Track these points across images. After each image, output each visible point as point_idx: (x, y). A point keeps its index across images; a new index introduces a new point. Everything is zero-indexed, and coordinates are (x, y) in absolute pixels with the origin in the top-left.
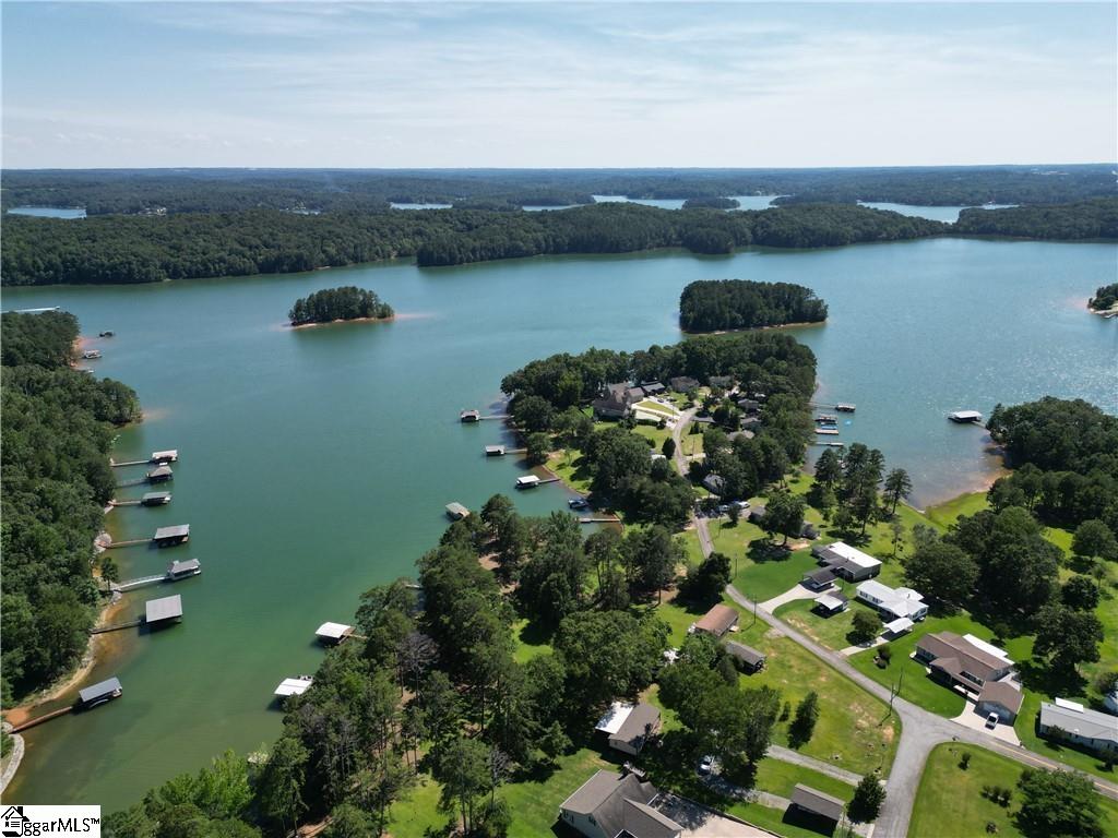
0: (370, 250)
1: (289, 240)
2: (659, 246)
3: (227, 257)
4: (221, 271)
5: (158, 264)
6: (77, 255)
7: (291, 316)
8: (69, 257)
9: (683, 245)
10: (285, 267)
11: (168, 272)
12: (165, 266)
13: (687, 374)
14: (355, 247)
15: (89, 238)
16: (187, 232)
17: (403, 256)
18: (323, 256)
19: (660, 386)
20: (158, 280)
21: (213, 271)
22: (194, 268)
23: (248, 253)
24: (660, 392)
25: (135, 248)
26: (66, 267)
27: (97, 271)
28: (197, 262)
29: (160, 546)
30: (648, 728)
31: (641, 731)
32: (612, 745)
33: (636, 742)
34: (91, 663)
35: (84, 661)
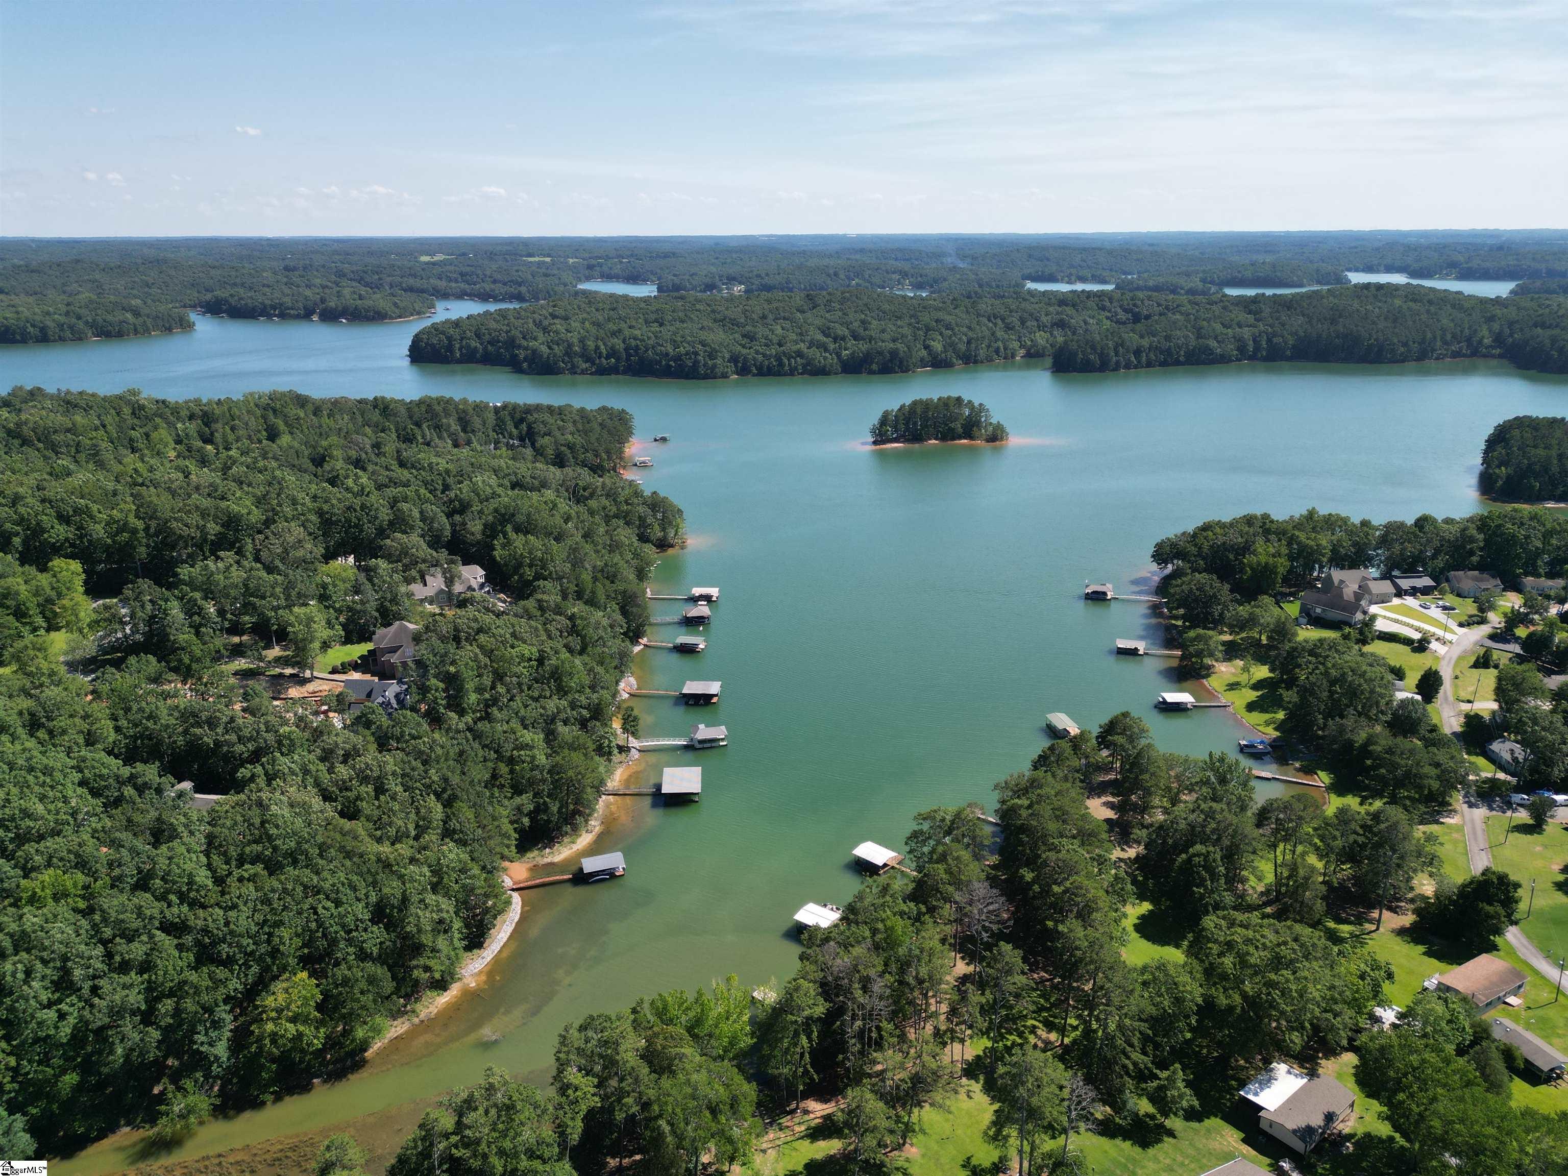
0: (989, 346)
1: (883, 331)
2: (1456, 355)
3: (806, 350)
4: (796, 368)
5: (727, 356)
6: (641, 340)
7: (873, 432)
8: (633, 343)
9: (1501, 356)
10: (874, 367)
11: (736, 366)
12: (734, 359)
13: (1481, 567)
14: (969, 342)
15: (656, 321)
16: (764, 317)
17: (1033, 356)
18: (924, 353)
19: (1427, 581)
20: (725, 376)
21: (787, 368)
22: (766, 363)
23: (832, 346)
24: (1426, 591)
25: (703, 335)
26: (629, 355)
27: (660, 362)
28: (771, 356)
29: (687, 703)
30: (1330, 1118)
31: (1317, 1119)
32: (1263, 1126)
33: (1307, 1134)
34: (597, 828)
35: (590, 825)
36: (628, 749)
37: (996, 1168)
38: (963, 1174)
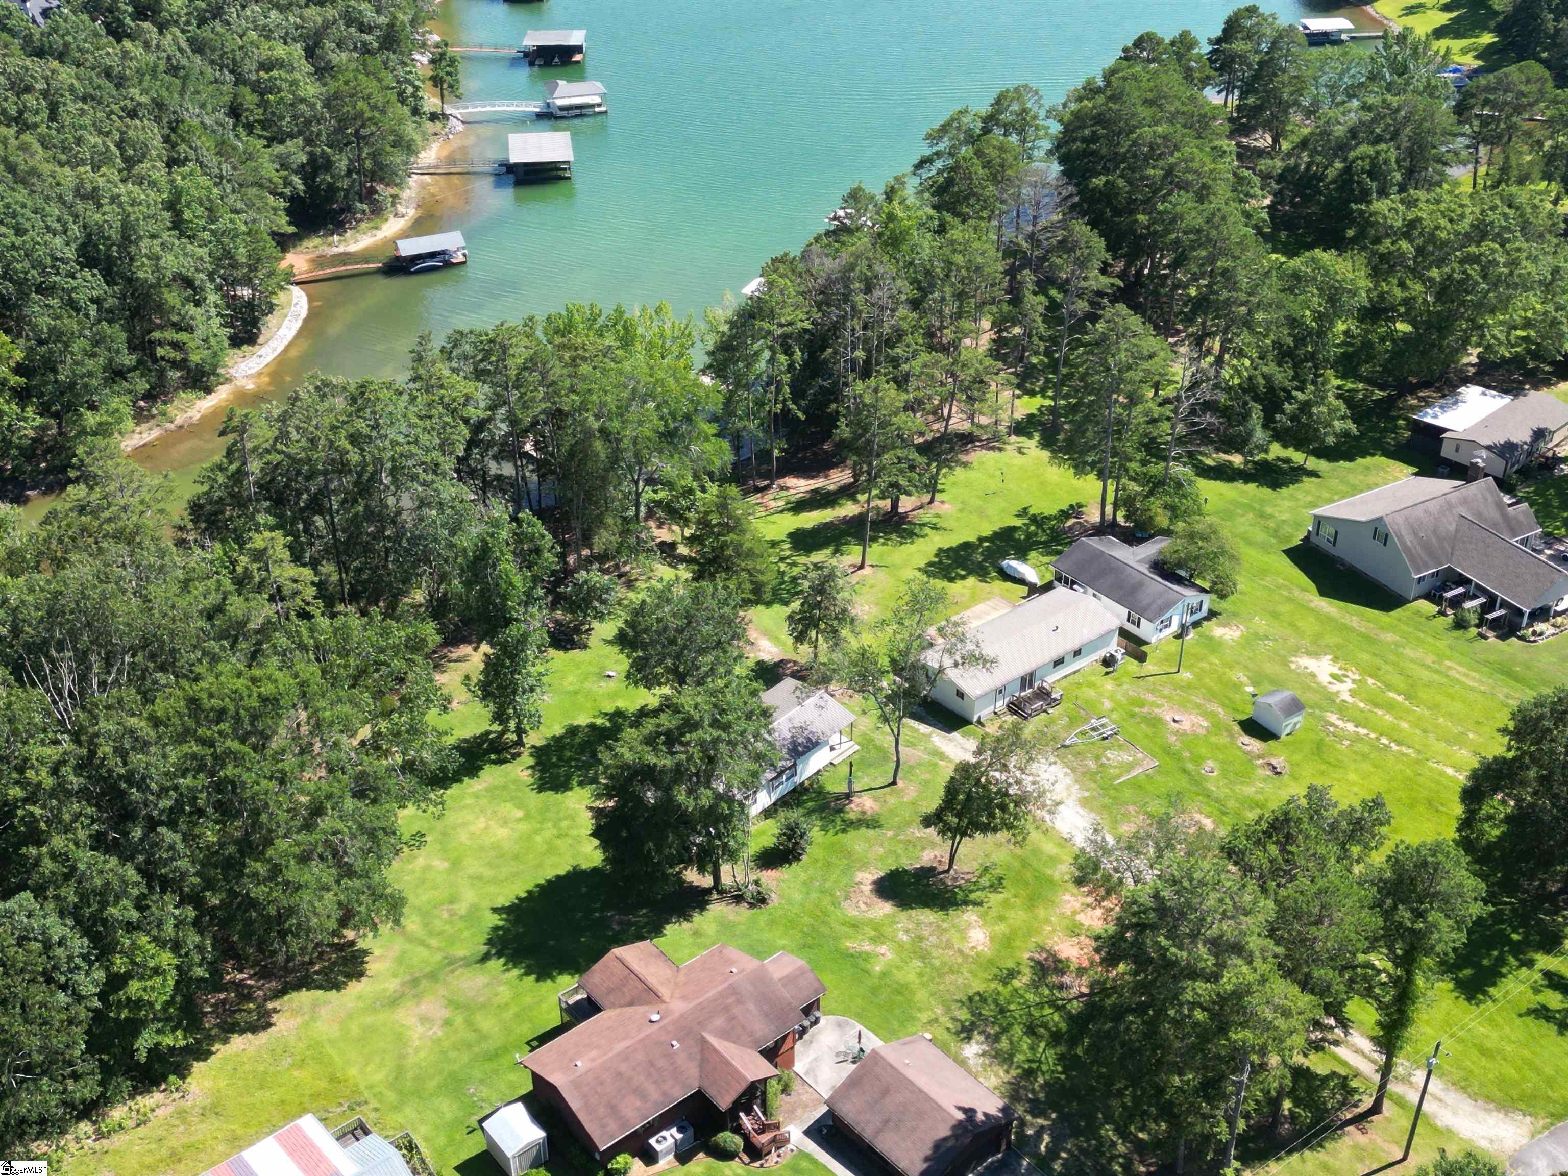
29: (532, 64)
30: (1540, 434)
31: (1522, 436)
32: (1447, 452)
33: (1506, 449)
34: (412, 213)
35: (401, 209)
36: (445, 117)
37: (1064, 515)
38: (1018, 522)
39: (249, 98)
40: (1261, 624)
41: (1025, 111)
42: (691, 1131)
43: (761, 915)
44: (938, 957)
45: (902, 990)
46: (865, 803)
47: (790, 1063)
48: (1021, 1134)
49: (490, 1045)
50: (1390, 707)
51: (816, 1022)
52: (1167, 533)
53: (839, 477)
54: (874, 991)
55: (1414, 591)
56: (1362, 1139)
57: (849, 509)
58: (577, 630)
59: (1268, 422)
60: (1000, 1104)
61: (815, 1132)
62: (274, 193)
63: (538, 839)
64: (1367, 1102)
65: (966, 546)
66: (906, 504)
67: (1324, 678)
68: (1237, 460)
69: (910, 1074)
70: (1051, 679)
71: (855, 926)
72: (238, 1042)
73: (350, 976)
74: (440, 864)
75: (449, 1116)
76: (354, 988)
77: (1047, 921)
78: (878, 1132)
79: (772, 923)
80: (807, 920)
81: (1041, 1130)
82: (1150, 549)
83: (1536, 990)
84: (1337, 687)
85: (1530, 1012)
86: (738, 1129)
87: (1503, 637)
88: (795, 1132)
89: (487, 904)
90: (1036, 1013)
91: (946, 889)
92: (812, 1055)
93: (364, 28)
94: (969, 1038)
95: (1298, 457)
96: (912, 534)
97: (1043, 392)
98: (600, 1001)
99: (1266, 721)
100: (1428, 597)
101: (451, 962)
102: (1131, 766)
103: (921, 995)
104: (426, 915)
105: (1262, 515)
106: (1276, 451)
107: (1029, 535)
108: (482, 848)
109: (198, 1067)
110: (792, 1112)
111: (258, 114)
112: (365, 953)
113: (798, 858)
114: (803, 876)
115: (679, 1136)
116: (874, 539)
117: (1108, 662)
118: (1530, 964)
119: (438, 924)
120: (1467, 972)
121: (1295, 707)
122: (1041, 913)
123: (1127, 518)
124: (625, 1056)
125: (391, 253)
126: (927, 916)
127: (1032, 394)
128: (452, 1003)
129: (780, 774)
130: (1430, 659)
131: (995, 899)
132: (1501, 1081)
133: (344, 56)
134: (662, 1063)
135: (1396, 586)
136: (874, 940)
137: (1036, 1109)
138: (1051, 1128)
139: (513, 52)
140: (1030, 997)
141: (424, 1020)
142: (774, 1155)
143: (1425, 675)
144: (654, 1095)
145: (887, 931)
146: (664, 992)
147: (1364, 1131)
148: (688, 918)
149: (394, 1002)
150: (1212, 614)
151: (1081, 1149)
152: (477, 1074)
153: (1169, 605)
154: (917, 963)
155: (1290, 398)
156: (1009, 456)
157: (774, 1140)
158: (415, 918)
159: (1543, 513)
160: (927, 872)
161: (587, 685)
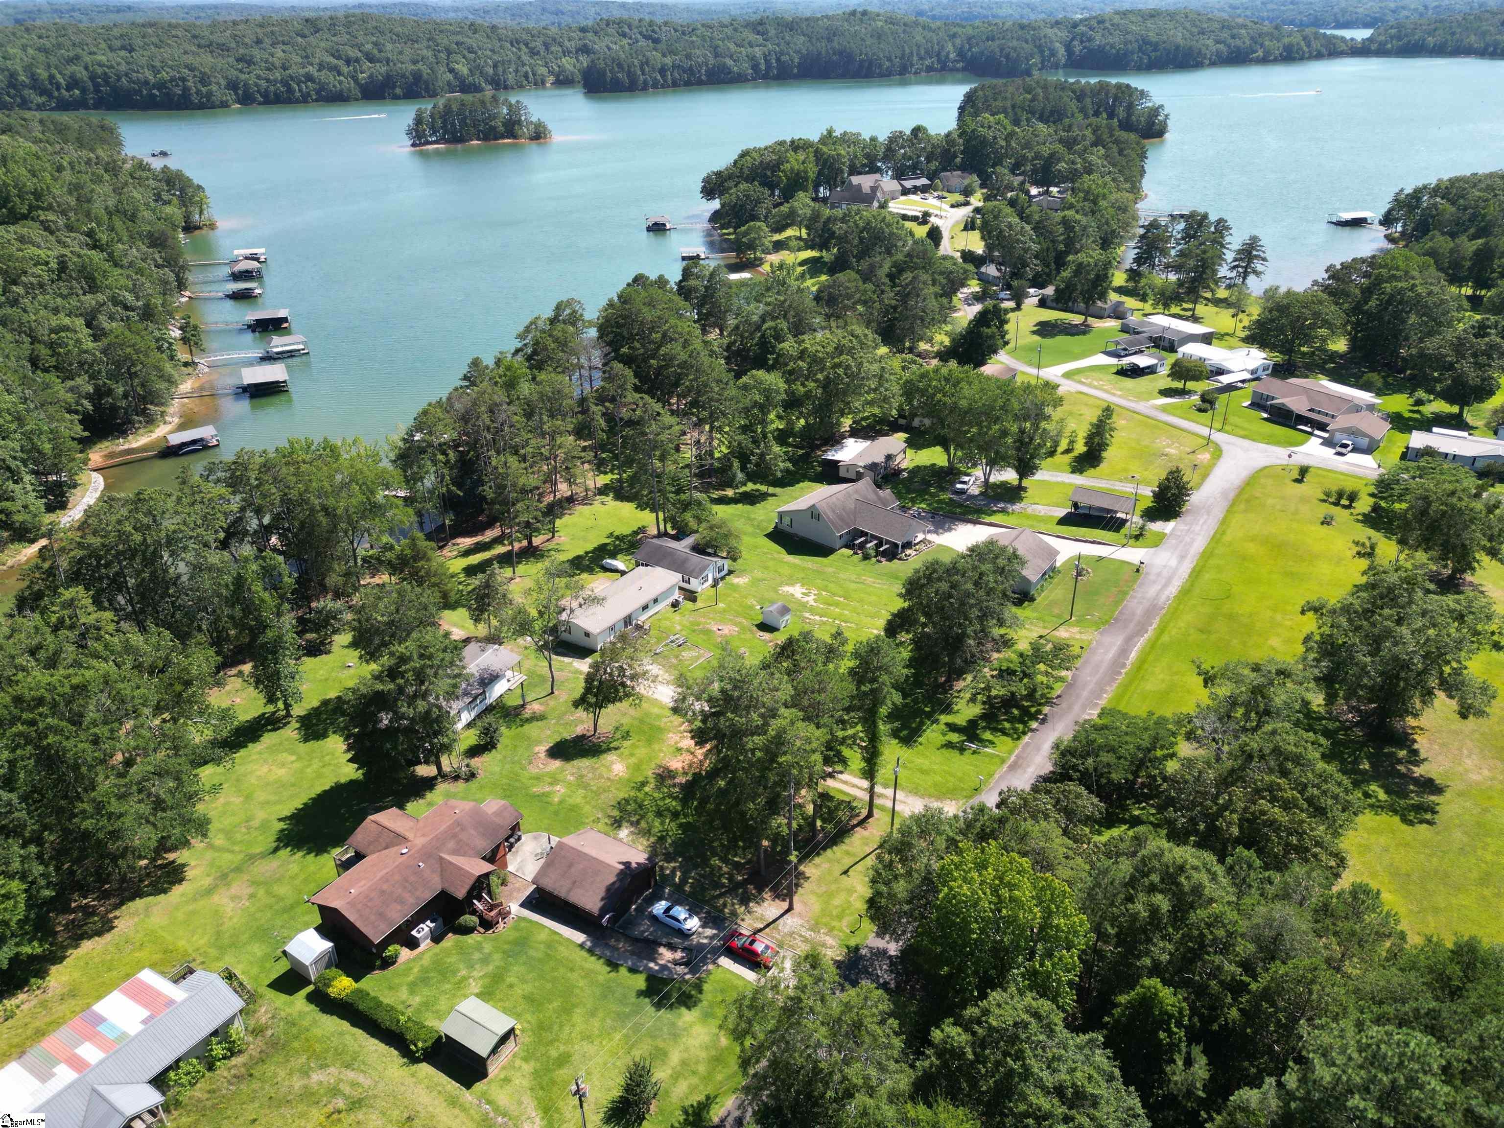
1: (401, 53)
3: (316, 74)
4: (309, 94)
5: (223, 82)
6: (109, 67)
7: (409, 133)
8: (99, 70)
9: (964, 69)
10: (398, 91)
11: (236, 94)
12: (233, 86)
13: (964, 168)
14: (495, 66)
15: (123, 48)
16: (259, 42)
17: (563, 82)
18: (450, 76)
19: (924, 181)
20: (224, 105)
21: (298, 94)
22: (272, 88)
23: (345, 69)
24: (924, 189)
25: (189, 59)
26: (97, 86)
27: (140, 91)
28: (276, 81)
29: (254, 331)
30: (889, 457)
31: (880, 459)
32: (842, 473)
33: (873, 467)
34: (176, 420)
35: (168, 419)
36: (195, 364)
37: (635, 533)
38: (608, 541)
39: (43, 351)
40: (759, 574)
41: (574, 312)
42: (440, 920)
43: (473, 785)
44: (594, 785)
45: (574, 808)
46: (536, 707)
47: (504, 865)
48: (663, 875)
49: (289, 902)
50: (837, 605)
51: (519, 839)
52: (697, 532)
53: (490, 534)
54: (556, 813)
55: (838, 543)
56: (865, 833)
57: (500, 550)
58: (322, 643)
59: (743, 469)
60: (646, 856)
61: (530, 903)
62: (70, 411)
63: (309, 770)
64: (864, 812)
65: (578, 558)
66: (537, 541)
67: (798, 595)
68: (730, 493)
69: (586, 850)
70: (643, 618)
71: (538, 778)
72: (87, 946)
73: (173, 883)
74: (237, 800)
75: (259, 954)
76: (177, 891)
77: (661, 751)
78: (569, 891)
79: (481, 788)
80: (505, 781)
81: (673, 871)
82: (689, 541)
83: (944, 735)
84: (807, 599)
85: (943, 746)
86: (474, 912)
87: (890, 560)
88: (515, 908)
89: (275, 817)
90: (661, 803)
91: (594, 745)
92: (519, 859)
93: (126, 308)
94: (620, 826)
95: (763, 488)
96: (542, 556)
97: (612, 471)
98: (363, 852)
99: (770, 621)
100: (847, 546)
101: (252, 858)
102: (698, 658)
103: (587, 808)
104: (228, 834)
105: (749, 519)
106: (750, 486)
107: (615, 547)
108: (268, 784)
109: (54, 969)
110: (511, 894)
111: (53, 361)
112: (184, 865)
113: (494, 746)
114: (499, 757)
115: (432, 925)
116: (519, 563)
117: (675, 605)
118: (936, 721)
119: (238, 837)
120: (905, 732)
121: (785, 610)
122: (656, 747)
123: (673, 528)
124: (385, 879)
125: (164, 445)
126: (584, 764)
127: (605, 473)
128: (254, 883)
129: (475, 699)
130: (853, 577)
131: (626, 744)
132: (935, 785)
133: (114, 324)
134: (412, 879)
135: (827, 542)
136: (551, 784)
137: (669, 858)
138: (680, 867)
139: (240, 326)
140: (656, 795)
141: (233, 898)
142: (501, 925)
143: (853, 586)
144: (412, 900)
145: (560, 777)
146: (409, 835)
147: (865, 829)
148: (422, 796)
149: (209, 891)
150: (730, 572)
151: (700, 875)
152: (279, 922)
153: (705, 568)
154: (581, 792)
155: (752, 454)
156: (597, 506)
157: (500, 913)
158: (220, 836)
159: (899, 496)
160: (582, 738)
161: (334, 674)
